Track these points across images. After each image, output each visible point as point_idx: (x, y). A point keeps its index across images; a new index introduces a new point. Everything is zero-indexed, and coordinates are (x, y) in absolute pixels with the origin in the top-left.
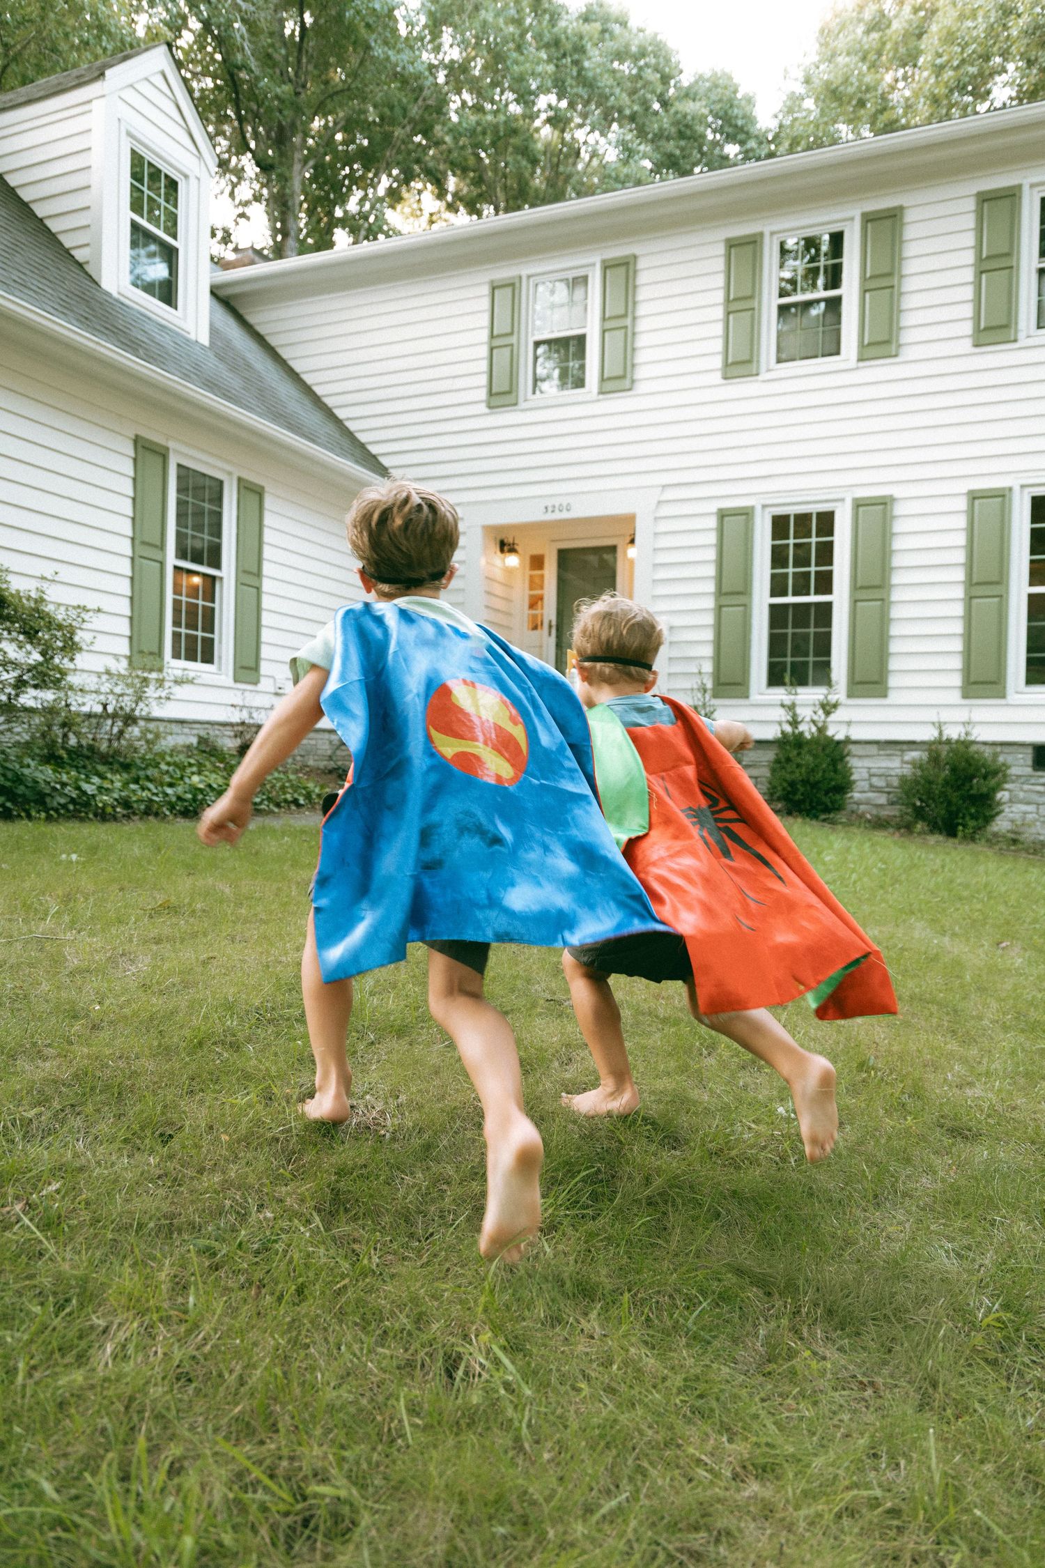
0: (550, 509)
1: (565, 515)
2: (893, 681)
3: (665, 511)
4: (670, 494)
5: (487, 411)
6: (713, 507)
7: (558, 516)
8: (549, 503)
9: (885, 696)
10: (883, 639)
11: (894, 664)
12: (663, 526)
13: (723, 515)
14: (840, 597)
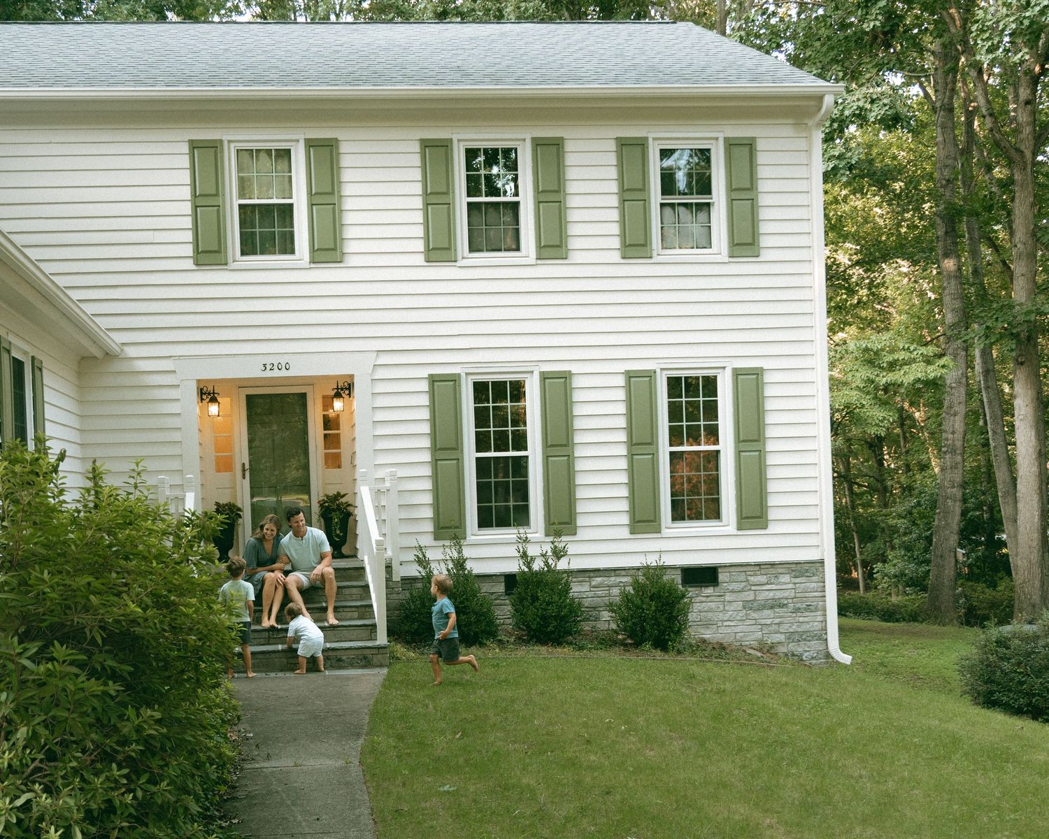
0: (269, 367)
1: (284, 373)
2: (581, 521)
3: (380, 374)
4: (384, 359)
5: (194, 267)
6: (425, 372)
7: (276, 373)
8: (268, 361)
9: (575, 534)
10: (571, 487)
11: (580, 508)
12: (380, 388)
13: (433, 380)
14: (534, 452)
